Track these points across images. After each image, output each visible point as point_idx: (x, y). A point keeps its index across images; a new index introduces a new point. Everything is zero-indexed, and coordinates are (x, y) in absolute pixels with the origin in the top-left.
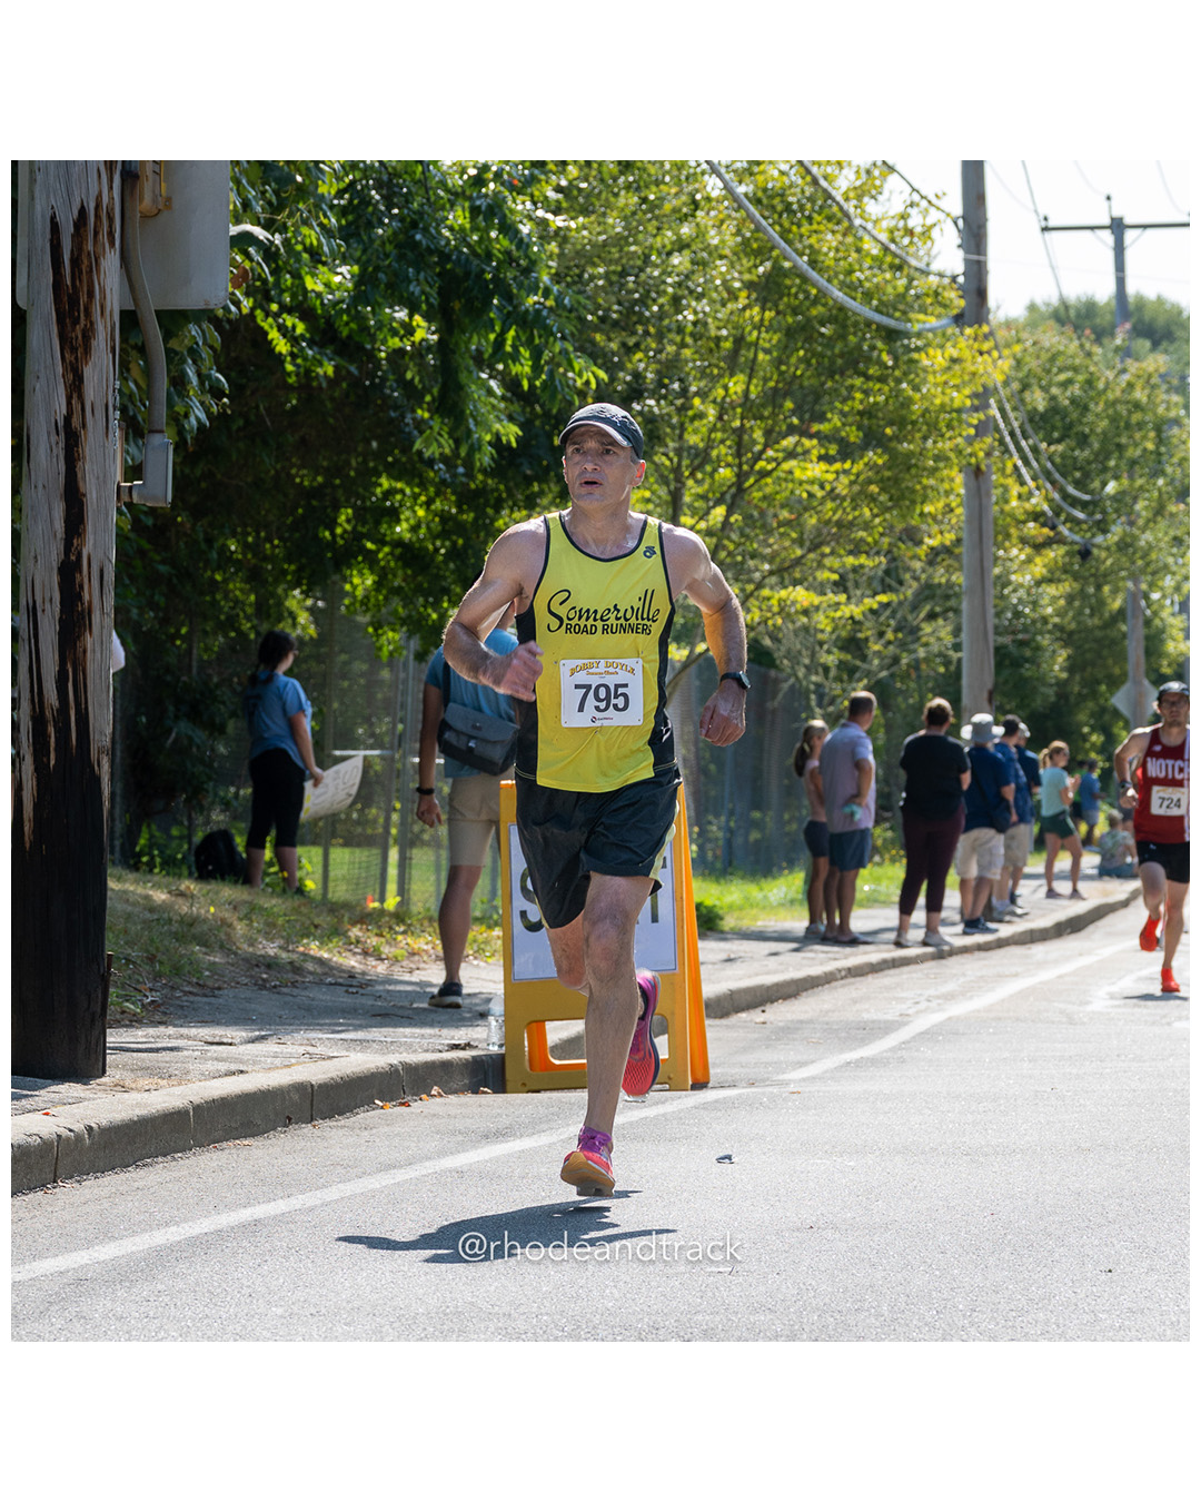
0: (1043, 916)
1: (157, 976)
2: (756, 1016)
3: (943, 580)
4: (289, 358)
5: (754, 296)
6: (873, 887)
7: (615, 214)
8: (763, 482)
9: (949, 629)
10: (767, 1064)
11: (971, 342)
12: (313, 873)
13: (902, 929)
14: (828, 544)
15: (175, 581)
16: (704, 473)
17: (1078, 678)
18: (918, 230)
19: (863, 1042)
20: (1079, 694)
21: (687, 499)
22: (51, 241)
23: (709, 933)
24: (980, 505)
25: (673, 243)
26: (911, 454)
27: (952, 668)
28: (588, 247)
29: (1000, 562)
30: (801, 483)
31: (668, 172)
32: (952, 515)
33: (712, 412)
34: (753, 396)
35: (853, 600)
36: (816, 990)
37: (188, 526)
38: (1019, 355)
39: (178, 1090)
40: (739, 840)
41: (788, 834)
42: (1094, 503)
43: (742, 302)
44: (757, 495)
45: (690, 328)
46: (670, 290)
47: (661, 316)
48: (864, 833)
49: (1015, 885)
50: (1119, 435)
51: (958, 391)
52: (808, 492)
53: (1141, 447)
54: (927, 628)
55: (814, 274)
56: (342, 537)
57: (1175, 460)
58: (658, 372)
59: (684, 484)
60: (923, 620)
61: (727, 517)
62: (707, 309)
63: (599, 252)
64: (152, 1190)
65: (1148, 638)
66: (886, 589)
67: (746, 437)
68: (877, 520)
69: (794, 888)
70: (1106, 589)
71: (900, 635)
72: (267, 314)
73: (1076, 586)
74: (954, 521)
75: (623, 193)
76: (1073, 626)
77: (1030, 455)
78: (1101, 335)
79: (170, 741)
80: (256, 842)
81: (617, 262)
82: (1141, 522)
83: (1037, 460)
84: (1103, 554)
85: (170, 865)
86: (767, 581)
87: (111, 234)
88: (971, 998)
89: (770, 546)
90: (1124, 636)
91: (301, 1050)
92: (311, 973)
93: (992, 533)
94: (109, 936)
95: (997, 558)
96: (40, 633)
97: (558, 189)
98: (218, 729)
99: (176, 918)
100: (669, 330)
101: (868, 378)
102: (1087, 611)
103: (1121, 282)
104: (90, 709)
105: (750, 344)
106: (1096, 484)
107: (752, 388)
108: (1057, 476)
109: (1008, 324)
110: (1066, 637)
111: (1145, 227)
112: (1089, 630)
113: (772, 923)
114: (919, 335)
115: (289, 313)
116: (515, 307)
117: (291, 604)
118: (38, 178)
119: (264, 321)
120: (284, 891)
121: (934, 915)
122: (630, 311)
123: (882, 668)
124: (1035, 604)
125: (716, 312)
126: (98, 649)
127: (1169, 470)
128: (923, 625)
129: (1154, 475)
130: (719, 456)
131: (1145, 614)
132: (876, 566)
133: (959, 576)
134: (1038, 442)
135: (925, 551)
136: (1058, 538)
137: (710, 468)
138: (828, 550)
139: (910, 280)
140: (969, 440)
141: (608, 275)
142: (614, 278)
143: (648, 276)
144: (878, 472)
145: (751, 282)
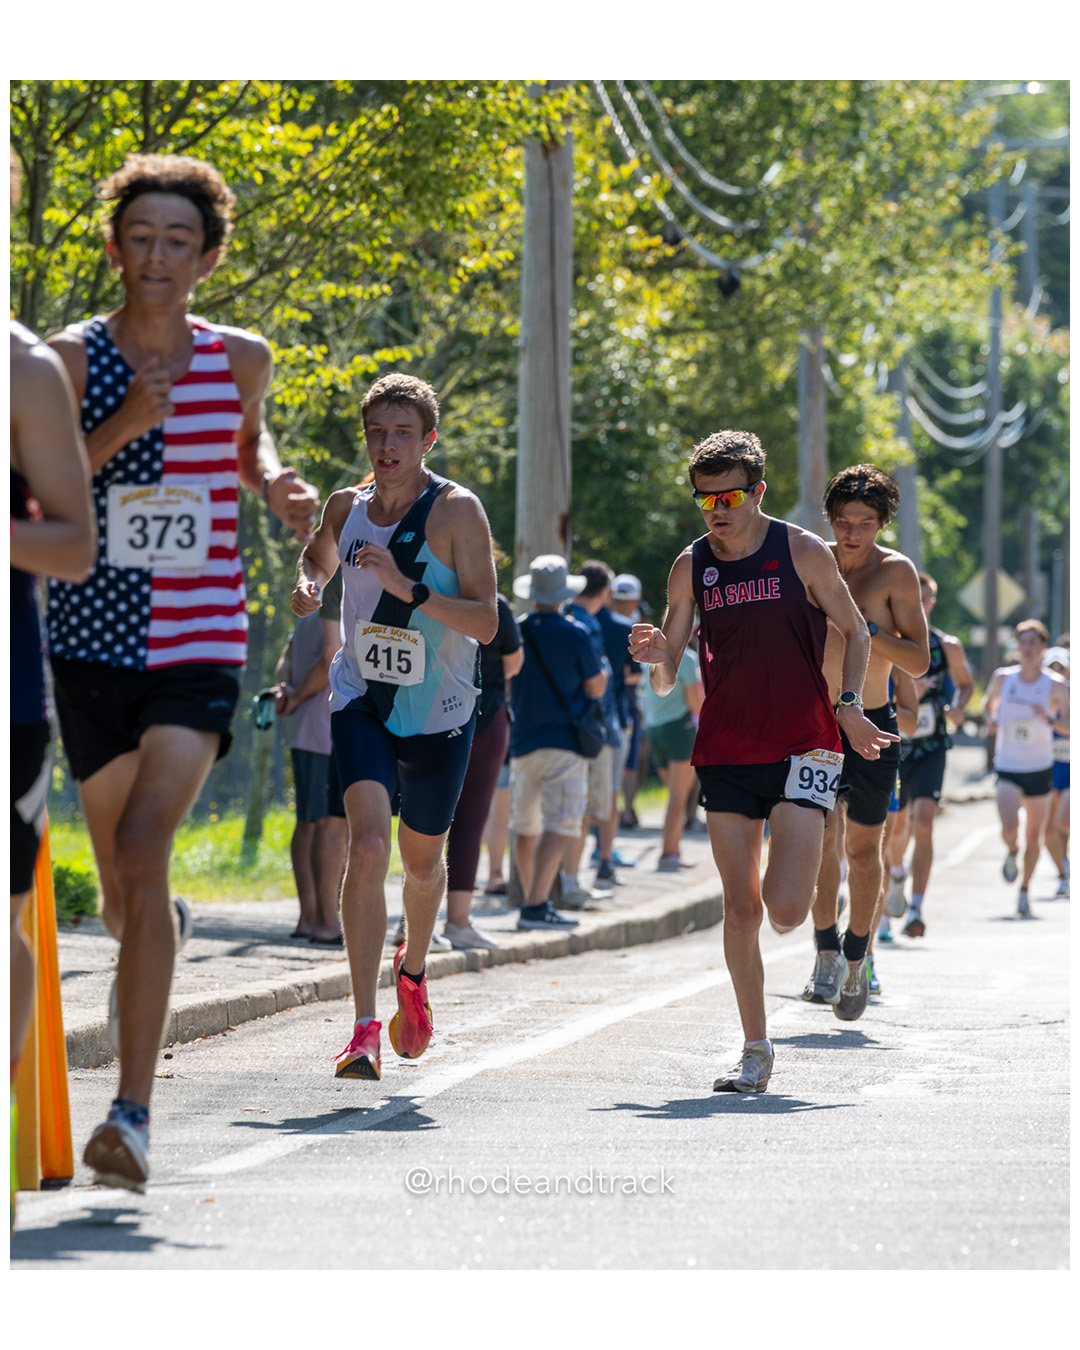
0: (649, 900)
3: (485, 329)
9: (498, 408)
14: (294, 262)
16: (87, 136)
21: (59, 180)
24: (552, 200)
27: (500, 476)
30: (252, 156)
32: (501, 216)
35: (335, 358)
36: (260, 1023)
42: (746, 201)
52: (264, 173)
53: (825, 107)
54: (462, 407)
57: (881, 131)
59: (51, 154)
60: (456, 393)
65: (832, 429)
66: (398, 340)
69: (227, 846)
70: (765, 345)
74: (505, 223)
76: (709, 405)
77: (638, 117)
82: (824, 232)
83: (652, 125)
84: (760, 286)
90: (794, 427)
102: (732, 383)
106: (747, 170)
108: (683, 153)
121: (461, 895)
127: (873, 146)
129: (850, 153)
130: (114, 108)
131: (829, 391)
132: (372, 300)
133: (513, 323)
134: (653, 99)
135: (460, 279)
136: (683, 257)
137: (96, 129)
138: (294, 272)
140: (537, 92)
144: (382, 144)
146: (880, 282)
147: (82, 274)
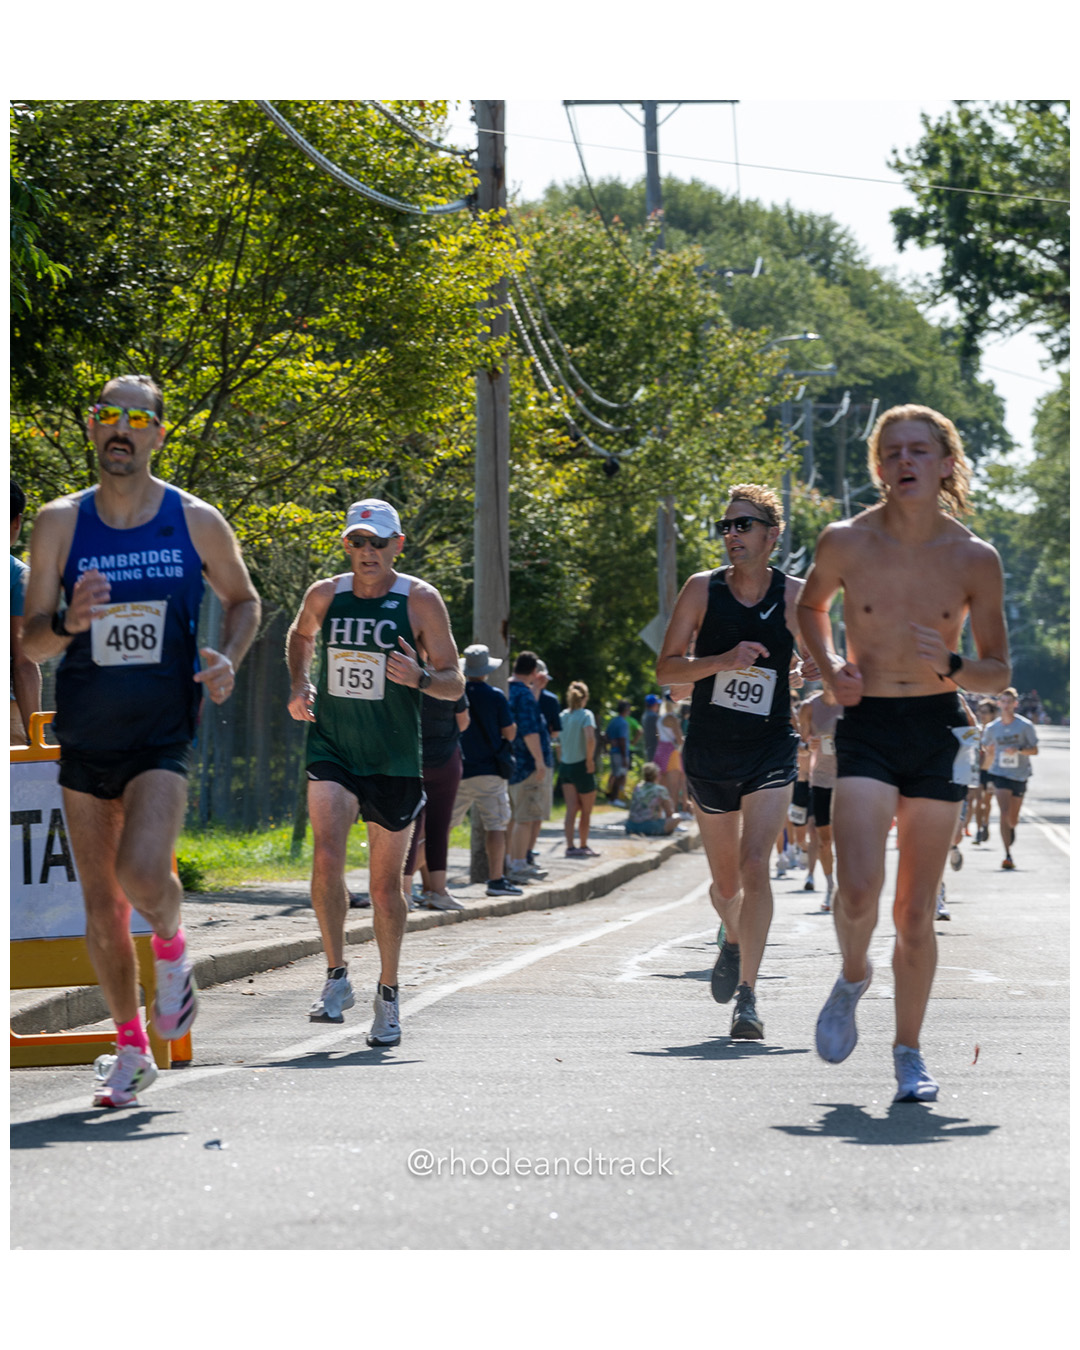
0: (564, 877)
2: (242, 986)
3: (452, 497)
5: (244, 171)
8: (252, 382)
9: (458, 551)
10: (257, 1040)
11: (487, 227)
14: (323, 454)
16: (184, 371)
17: (601, 610)
18: (431, 103)
20: (604, 627)
23: (188, 894)
24: (495, 411)
26: (418, 353)
27: (461, 597)
29: (516, 478)
30: (294, 384)
32: (463, 422)
33: (194, 304)
34: (239, 286)
36: (310, 958)
38: (540, 244)
40: (218, 791)
41: (275, 783)
42: (621, 411)
43: (231, 177)
44: (244, 397)
45: (169, 207)
46: (148, 164)
47: (136, 195)
49: (532, 842)
50: (650, 336)
51: (475, 285)
52: (301, 394)
53: (675, 349)
54: (433, 551)
55: (313, 149)
57: (712, 365)
58: (134, 257)
60: (430, 542)
61: (209, 421)
62: (189, 185)
65: (679, 562)
67: (233, 333)
68: (380, 428)
69: (282, 844)
70: (634, 509)
73: (601, 505)
74: (464, 428)
76: (597, 550)
77: (551, 356)
78: (631, 223)
81: (88, 133)
82: (674, 433)
83: (559, 362)
84: (632, 469)
86: (253, 495)
88: (485, 967)
89: (258, 455)
90: (655, 562)
93: (508, 444)
95: (513, 473)
100: (147, 209)
101: (370, 266)
102: (613, 534)
103: (653, 161)
105: (238, 226)
106: (624, 391)
107: (240, 275)
108: (581, 381)
109: (526, 210)
110: (589, 563)
111: (680, 102)
112: (614, 556)
113: (258, 883)
114: (427, 218)
121: (439, 874)
122: (100, 188)
124: (555, 526)
125: (199, 188)
127: (706, 375)
129: (689, 380)
130: (202, 352)
131: (678, 538)
133: (470, 492)
134: (560, 343)
135: (434, 464)
136: (581, 450)
137: (191, 367)
138: (323, 460)
139: (420, 156)
140: (485, 338)
141: (77, 146)
142: (84, 151)
143: (122, 148)
144: (380, 374)
145: (239, 155)
146: (711, 466)
147: (182, 463)
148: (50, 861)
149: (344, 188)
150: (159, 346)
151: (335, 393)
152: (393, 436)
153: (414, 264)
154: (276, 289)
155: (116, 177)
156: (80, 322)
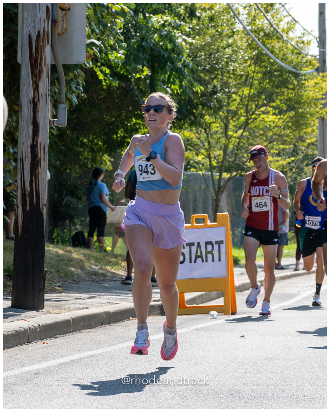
1: (61, 277)
3: (311, 153)
4: (104, 81)
5: (253, 62)
6: (288, 251)
7: (208, 36)
8: (255, 121)
11: (322, 78)
12: (109, 245)
13: (297, 265)
14: (275, 141)
15: (66, 152)
16: (236, 118)
18: (306, 42)
19: (286, 300)
21: (231, 127)
22: (29, 42)
24: (324, 129)
25: (226, 45)
26: (302, 113)
28: (199, 46)
30: (267, 122)
31: (225, 22)
32: (314, 132)
33: (238, 99)
34: (251, 94)
35: (283, 159)
37: (70, 134)
39: (67, 313)
43: (249, 63)
44: (252, 126)
45: (231, 72)
46: (225, 60)
47: (222, 69)
48: (286, 234)
51: (318, 93)
52: (269, 125)
54: (306, 169)
55: (272, 56)
56: (120, 137)
58: (221, 85)
59: (229, 122)
60: (305, 166)
61: (243, 133)
62: (237, 66)
63: (203, 48)
64: (59, 345)
66: (293, 156)
67: (249, 108)
68: (291, 134)
71: (297, 170)
72: (97, 66)
74: (315, 134)
75: (210, 28)
79: (64, 203)
80: (91, 235)
81: (208, 51)
85: (64, 242)
87: (48, 40)
91: (106, 301)
92: (109, 277)
94: (45, 264)
96: (24, 167)
97: (189, 28)
98: (80, 199)
99: (66, 259)
100: (225, 72)
101: (288, 89)
104: (40, 192)
105: (250, 78)
107: (252, 91)
114: (305, 75)
115: (104, 66)
116: (174, 66)
117: (104, 158)
118: (25, 22)
119: (96, 68)
120: (100, 251)
122: (212, 67)
123: (291, 181)
125: (240, 67)
126: (43, 172)
128: (305, 168)
130: (241, 113)
132: (290, 148)
135: (306, 144)
137: (238, 117)
138: (275, 143)
139: (303, 57)
140: (321, 109)
141: (205, 55)
142: (207, 56)
143: (218, 55)
144: (291, 119)
145: (251, 57)
147: (235, 144)
148: (197, 257)
149: (282, 67)
150: (228, 111)
151: (278, 124)
152: (295, 136)
153: (301, 88)
154: (262, 95)
155: (216, 64)
156: (206, 104)
